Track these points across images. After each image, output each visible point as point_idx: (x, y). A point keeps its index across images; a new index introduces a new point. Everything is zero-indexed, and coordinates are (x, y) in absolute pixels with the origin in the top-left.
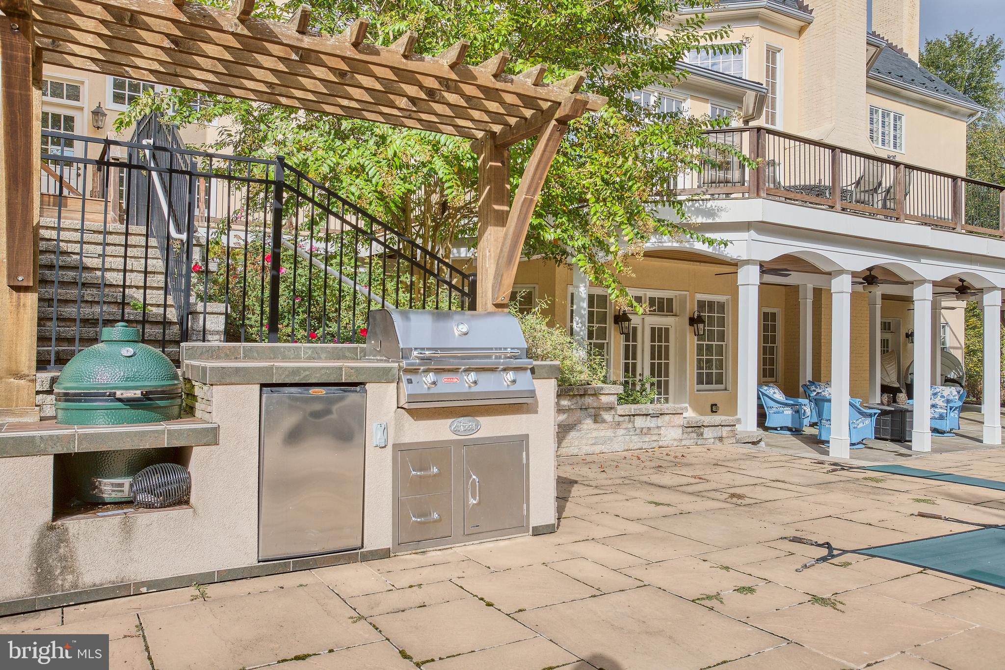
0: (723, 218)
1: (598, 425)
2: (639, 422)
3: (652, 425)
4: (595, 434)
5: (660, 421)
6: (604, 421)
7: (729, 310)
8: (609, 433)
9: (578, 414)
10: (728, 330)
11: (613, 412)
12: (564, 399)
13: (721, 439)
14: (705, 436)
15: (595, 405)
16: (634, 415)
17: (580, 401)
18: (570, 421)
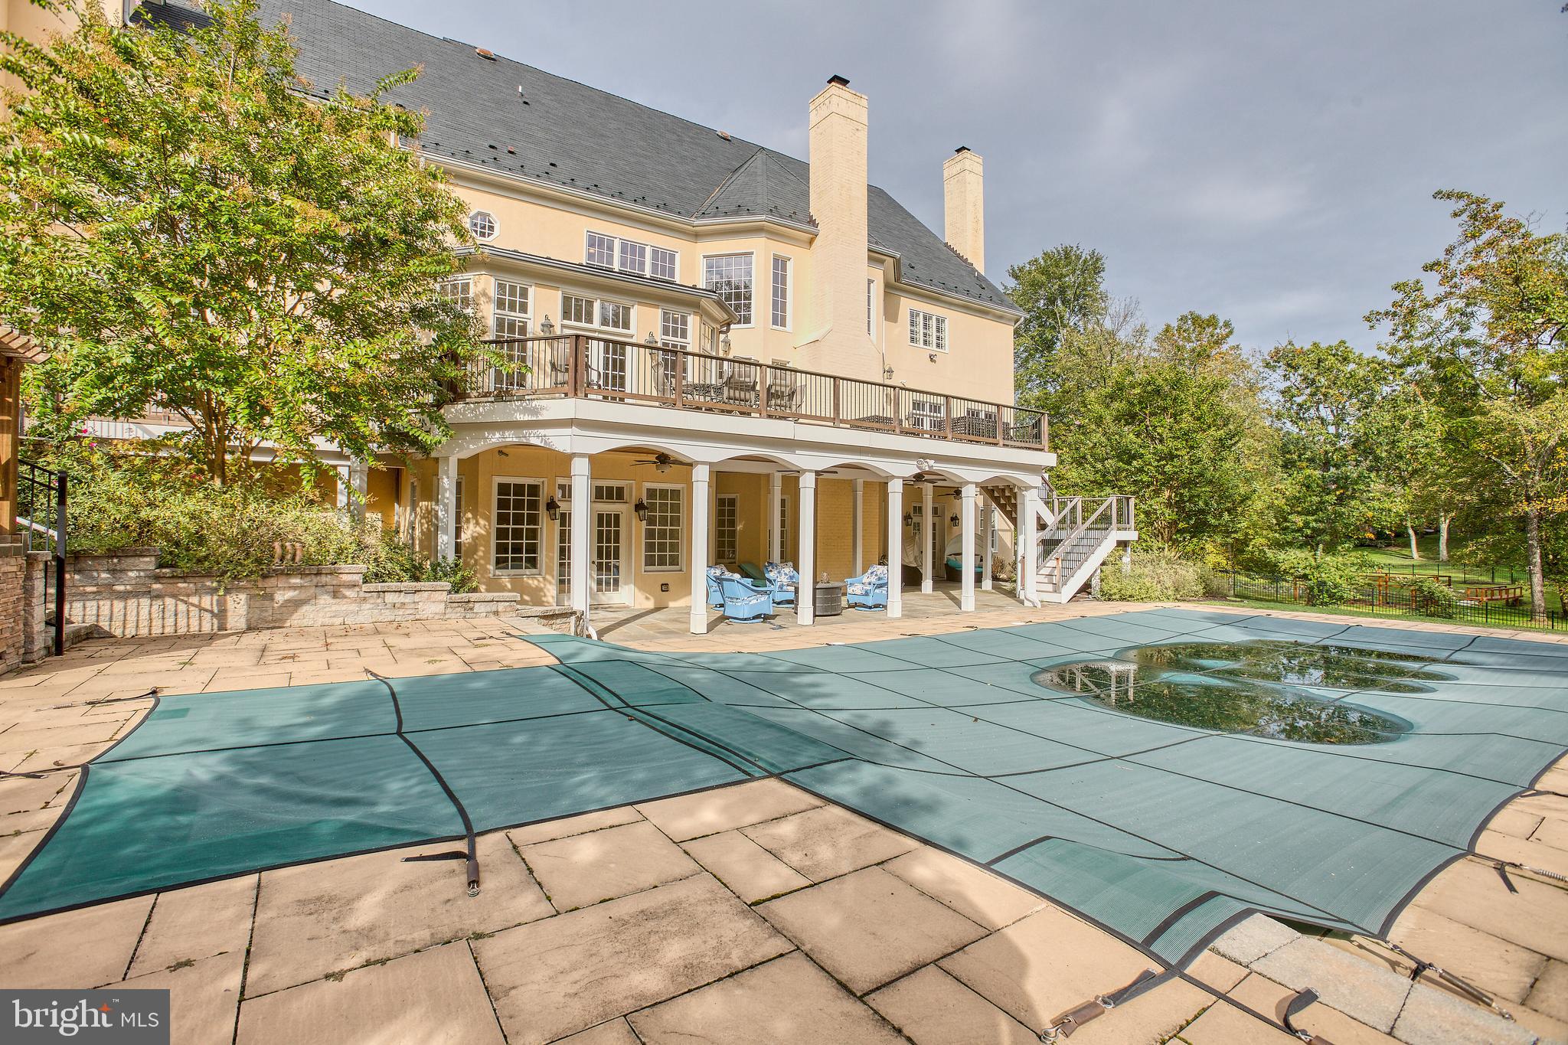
0: (545, 416)
1: (338, 600)
2: (390, 598)
3: (407, 601)
4: (334, 608)
5: (417, 597)
6: (345, 597)
7: (683, 497)
8: (354, 607)
9: (312, 590)
10: (683, 515)
11: (357, 589)
12: (296, 578)
13: (496, 613)
14: (475, 611)
15: (334, 582)
16: (384, 592)
17: (315, 579)
18: (303, 596)
